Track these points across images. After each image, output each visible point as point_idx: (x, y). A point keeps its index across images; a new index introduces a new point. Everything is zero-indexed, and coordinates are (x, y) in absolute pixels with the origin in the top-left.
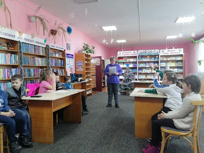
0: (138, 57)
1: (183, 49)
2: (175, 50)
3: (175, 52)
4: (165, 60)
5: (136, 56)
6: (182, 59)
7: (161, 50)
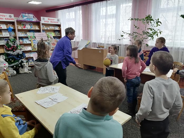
0: (16, 23)
3: (54, 21)
4: (46, 29)
5: (14, 22)
6: (60, 30)
7: (42, 18)
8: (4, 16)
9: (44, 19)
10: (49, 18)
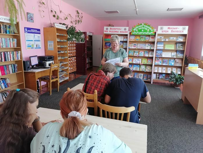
1: (188, 26)
2: (177, 28)
3: (177, 30)
5: (127, 35)
6: (184, 41)
7: (159, 27)
8: (120, 29)
9: (162, 28)
10: (169, 27)
